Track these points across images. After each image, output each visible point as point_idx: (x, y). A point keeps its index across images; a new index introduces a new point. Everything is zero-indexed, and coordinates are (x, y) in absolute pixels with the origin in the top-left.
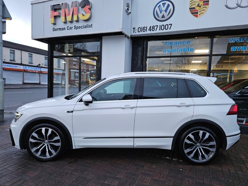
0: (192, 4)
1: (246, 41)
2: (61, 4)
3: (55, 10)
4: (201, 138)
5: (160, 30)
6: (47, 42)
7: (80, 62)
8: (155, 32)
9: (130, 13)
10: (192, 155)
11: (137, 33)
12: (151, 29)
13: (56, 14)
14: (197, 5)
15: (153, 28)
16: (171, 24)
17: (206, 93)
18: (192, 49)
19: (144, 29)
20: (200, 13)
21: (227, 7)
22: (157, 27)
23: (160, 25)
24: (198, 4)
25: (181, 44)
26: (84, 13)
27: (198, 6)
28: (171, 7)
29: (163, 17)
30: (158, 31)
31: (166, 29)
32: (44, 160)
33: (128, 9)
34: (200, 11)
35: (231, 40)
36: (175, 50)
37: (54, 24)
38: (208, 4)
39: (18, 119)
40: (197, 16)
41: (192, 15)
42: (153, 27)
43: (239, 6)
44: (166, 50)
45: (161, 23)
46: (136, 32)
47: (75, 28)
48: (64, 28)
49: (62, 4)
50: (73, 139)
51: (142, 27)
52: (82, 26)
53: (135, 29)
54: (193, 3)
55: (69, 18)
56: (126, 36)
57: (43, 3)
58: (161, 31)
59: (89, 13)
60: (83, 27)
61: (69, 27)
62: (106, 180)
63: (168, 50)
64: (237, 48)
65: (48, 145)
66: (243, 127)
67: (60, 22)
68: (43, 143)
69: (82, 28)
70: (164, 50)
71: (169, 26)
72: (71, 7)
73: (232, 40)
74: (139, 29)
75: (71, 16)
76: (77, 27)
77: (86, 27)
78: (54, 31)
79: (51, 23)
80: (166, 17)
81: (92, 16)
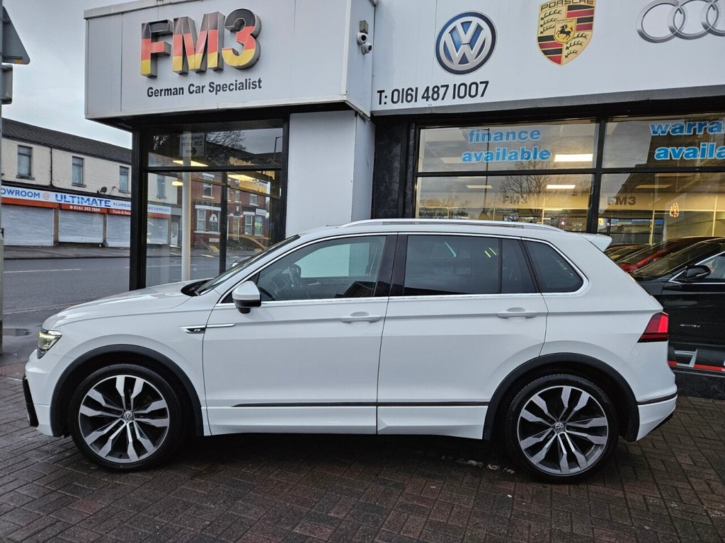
0: (545, 26)
1: (697, 133)
2: (173, 21)
3: (156, 37)
4: (566, 405)
5: (454, 98)
6: (131, 127)
7: (224, 184)
8: (439, 103)
9: (370, 48)
10: (542, 454)
11: (389, 107)
12: (430, 95)
13: (157, 47)
14: (558, 28)
15: (434, 92)
16: (487, 83)
17: (582, 281)
18: (545, 153)
19: (409, 94)
20: (568, 51)
21: (643, 35)
22: (445, 88)
23: (455, 85)
24: (563, 27)
25: (514, 138)
26: (238, 47)
27: (562, 31)
28: (486, 33)
29: (464, 60)
30: (448, 102)
31: (470, 96)
32: (121, 467)
33: (364, 38)
34: (568, 46)
35: (656, 127)
36: (498, 154)
37: (152, 77)
38: (590, 27)
39: (48, 350)
40: (558, 61)
41: (544, 58)
42: (436, 89)
43: (676, 33)
44: (473, 153)
45: (459, 79)
46: (385, 103)
47: (212, 89)
48: (180, 89)
49: (176, 20)
50: (203, 408)
51: (403, 90)
52: (233, 85)
53: (383, 93)
54: (549, 24)
55: (195, 61)
56: (357, 113)
57: (120, 16)
58: (458, 101)
59: (252, 48)
60: (234, 87)
61: (193, 86)
62: (296, 525)
63: (478, 155)
64: (673, 150)
65: (131, 425)
66: (690, 375)
67: (169, 72)
68: (118, 418)
69: (231, 90)
70: (466, 154)
71: (481, 87)
72: (202, 29)
75: (199, 56)
76: (217, 86)
77: (243, 86)
78: (150, 96)
79: (144, 75)
80: (473, 62)
81: (259, 56)
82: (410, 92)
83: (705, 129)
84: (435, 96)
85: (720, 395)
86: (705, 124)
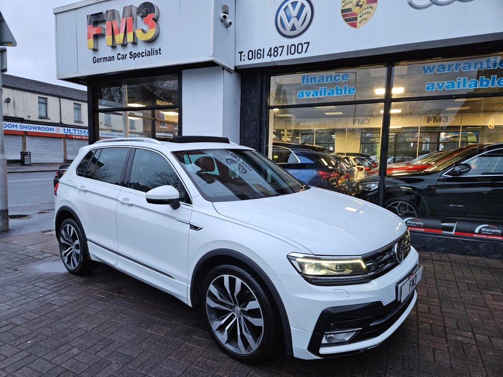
0: (346, 2)
1: (454, 71)
2: (105, 13)
3: (96, 23)
5: (288, 54)
6: (87, 83)
7: (153, 119)
8: (278, 58)
9: (230, 23)
11: (246, 62)
12: (272, 53)
13: (97, 30)
14: (355, 3)
15: (275, 51)
16: (308, 43)
18: (352, 89)
19: (258, 53)
20: (361, 19)
21: (411, 5)
22: (282, 48)
23: (288, 46)
24: (358, 2)
25: (331, 80)
27: (357, 5)
28: (307, 9)
29: (293, 28)
30: (284, 57)
31: (298, 52)
33: (225, 17)
34: (361, 15)
36: (321, 91)
37: (95, 50)
38: (375, 1)
40: (354, 26)
41: (346, 24)
42: (276, 49)
43: (434, 2)
44: (304, 92)
45: (290, 42)
46: (244, 60)
47: (131, 56)
48: (112, 57)
49: (107, 12)
51: (255, 50)
53: (242, 54)
54: (348, 0)
55: (119, 38)
56: (224, 68)
57: (75, 11)
58: (290, 57)
59: (154, 28)
60: (144, 54)
61: (120, 55)
63: (308, 93)
64: (438, 84)
66: (451, 239)
67: (105, 46)
69: (142, 56)
70: (300, 93)
71: (305, 46)
73: (427, 69)
74: (251, 53)
75: (122, 35)
76: (134, 54)
77: (150, 53)
78: (94, 63)
79: (89, 49)
80: (299, 29)
81: (159, 33)
82: (259, 52)
83: (460, 68)
84: (276, 54)
85: (471, 252)
86: (460, 64)
